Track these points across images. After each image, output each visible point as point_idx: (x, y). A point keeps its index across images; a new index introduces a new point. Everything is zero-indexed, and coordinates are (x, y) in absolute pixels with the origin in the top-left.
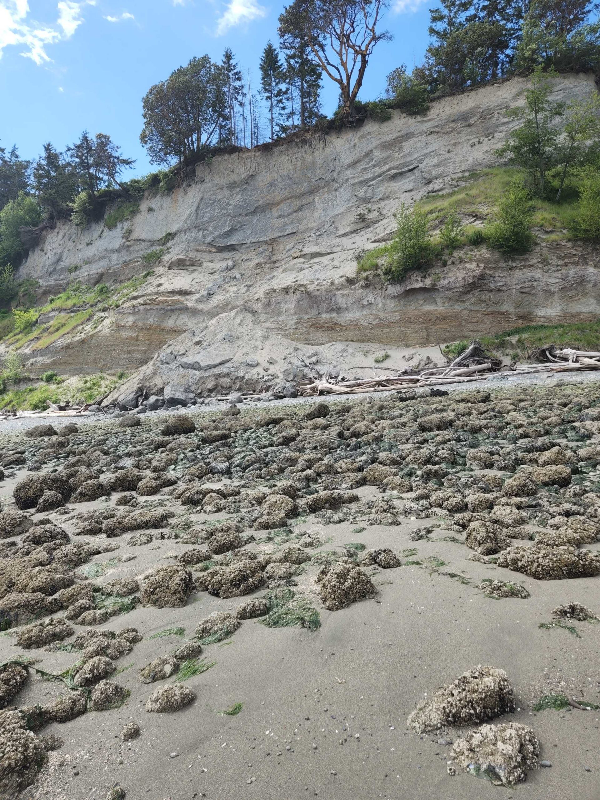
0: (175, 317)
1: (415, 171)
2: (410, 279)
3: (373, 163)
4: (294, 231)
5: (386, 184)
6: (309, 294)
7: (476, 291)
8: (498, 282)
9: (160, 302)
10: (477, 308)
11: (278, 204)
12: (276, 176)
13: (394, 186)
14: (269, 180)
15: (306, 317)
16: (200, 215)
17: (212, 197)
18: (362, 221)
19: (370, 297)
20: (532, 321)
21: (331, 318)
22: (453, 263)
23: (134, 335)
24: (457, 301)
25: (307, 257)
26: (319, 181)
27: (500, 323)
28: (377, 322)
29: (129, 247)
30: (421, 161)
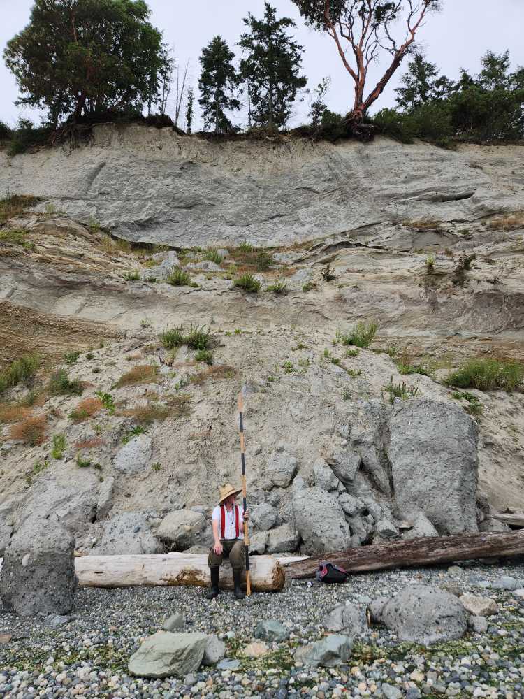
0: (81, 300)
5: (425, 205)
14: (217, 175)
17: (121, 168)
30: (473, 190)
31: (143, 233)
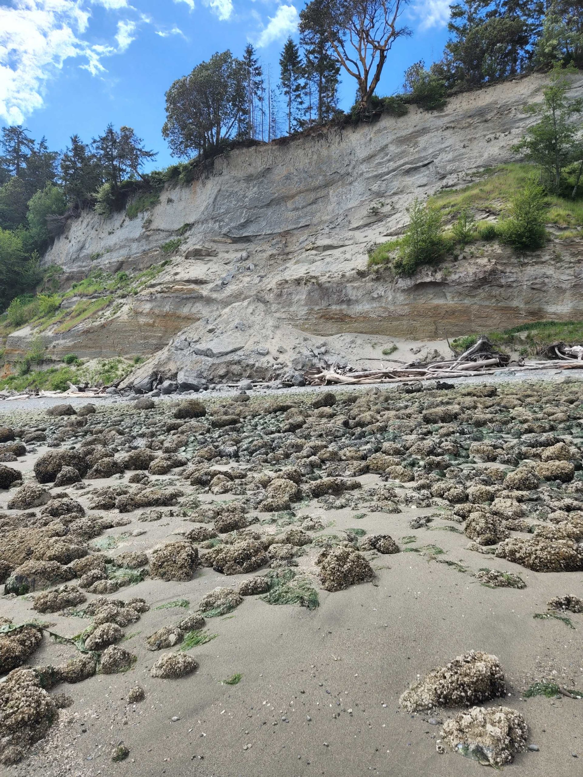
0: (190, 305)
1: (430, 166)
2: (421, 272)
3: (388, 157)
4: (307, 224)
5: (400, 179)
6: (320, 285)
7: (487, 286)
8: (509, 277)
9: (177, 290)
10: (487, 303)
11: (293, 197)
12: (292, 170)
13: (409, 180)
14: (285, 173)
15: (316, 308)
16: (216, 207)
17: (229, 189)
18: (375, 215)
19: (381, 290)
20: (542, 317)
21: (341, 310)
22: (464, 258)
23: (151, 321)
24: (467, 295)
25: (320, 249)
26: (334, 175)
27: (509, 318)
28: (386, 314)
29: (148, 236)
30: (435, 156)
31: (245, 230)
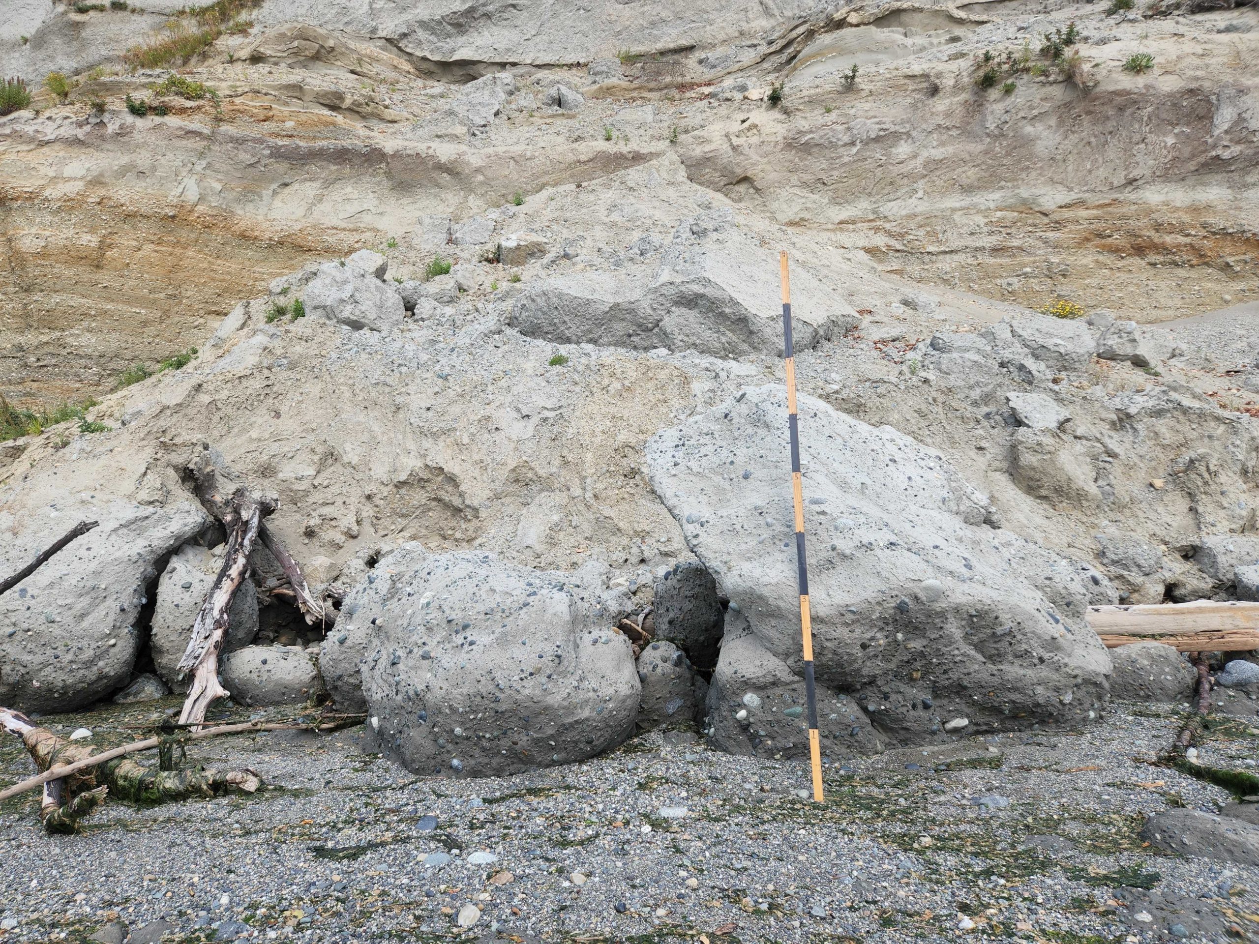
15: (1053, 199)
29: (77, 27)
31: (461, 40)
